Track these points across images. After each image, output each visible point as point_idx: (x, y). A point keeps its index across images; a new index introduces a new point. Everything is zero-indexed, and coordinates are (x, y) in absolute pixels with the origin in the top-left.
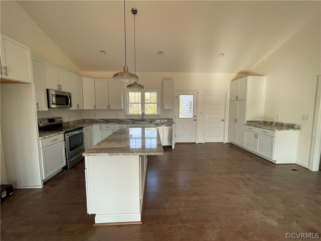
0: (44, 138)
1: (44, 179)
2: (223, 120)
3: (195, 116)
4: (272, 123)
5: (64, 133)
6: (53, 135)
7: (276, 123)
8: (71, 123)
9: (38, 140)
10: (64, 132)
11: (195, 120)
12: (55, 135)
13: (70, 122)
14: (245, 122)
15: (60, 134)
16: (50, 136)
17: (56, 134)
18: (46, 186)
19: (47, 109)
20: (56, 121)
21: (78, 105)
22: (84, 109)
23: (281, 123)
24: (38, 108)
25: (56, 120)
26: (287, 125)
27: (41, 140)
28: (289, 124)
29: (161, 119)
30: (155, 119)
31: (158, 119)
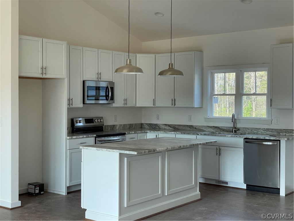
0: (72, 139)
1: (68, 186)
5: (96, 137)
6: (81, 137)
8: (117, 128)
9: (66, 139)
10: (95, 135)
12: (83, 138)
13: (117, 125)
15: (89, 137)
16: (78, 137)
17: (85, 136)
18: (69, 195)
19: (81, 105)
20: (95, 122)
21: (126, 100)
22: (138, 105)
24: (69, 104)
25: (95, 120)
27: (68, 139)
29: (273, 129)
30: (260, 129)
31: (267, 129)
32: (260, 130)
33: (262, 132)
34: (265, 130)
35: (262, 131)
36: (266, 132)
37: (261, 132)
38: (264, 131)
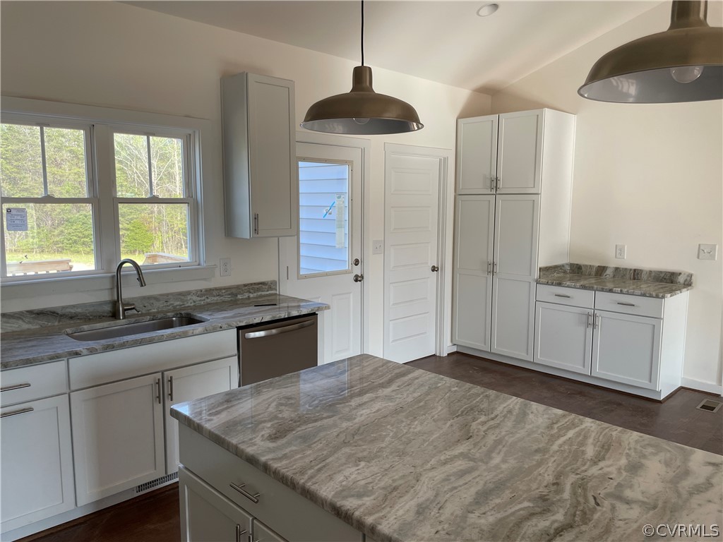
2: (434, 269)
3: (357, 263)
4: (601, 270)
7: (617, 269)
11: (358, 279)
14: (536, 274)
23: (635, 270)
26: (653, 274)
28: (661, 272)
29: (220, 289)
30: (189, 293)
31: (206, 290)
32: (189, 297)
33: (194, 302)
34: (201, 296)
35: (195, 298)
36: (204, 298)
37: (191, 301)
38: (199, 299)
